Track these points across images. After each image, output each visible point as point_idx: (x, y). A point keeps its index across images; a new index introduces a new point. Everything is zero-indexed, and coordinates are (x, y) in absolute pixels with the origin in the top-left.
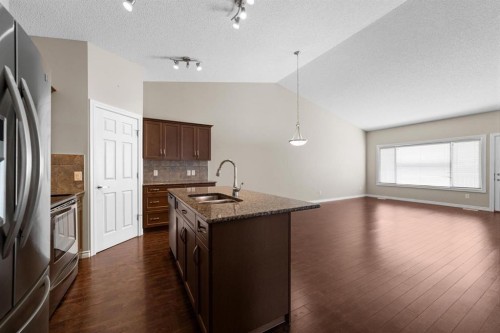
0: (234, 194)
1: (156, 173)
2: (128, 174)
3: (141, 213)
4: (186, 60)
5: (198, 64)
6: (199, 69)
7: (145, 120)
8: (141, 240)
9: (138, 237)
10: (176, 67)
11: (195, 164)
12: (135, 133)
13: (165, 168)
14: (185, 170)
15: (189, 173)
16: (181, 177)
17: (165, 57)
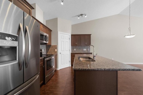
0: (94, 58)
1: (75, 50)
2: (67, 50)
3: (70, 60)
4: (82, 15)
5: (85, 15)
6: (86, 16)
7: (72, 35)
8: (71, 68)
9: (69, 67)
10: (79, 18)
11: (86, 47)
12: (69, 39)
13: (77, 48)
14: (83, 49)
15: (84, 50)
16: (82, 51)
17: (76, 16)
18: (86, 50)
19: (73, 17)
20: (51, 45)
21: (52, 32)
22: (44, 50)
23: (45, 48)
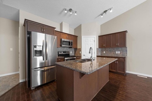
1: (104, 52)
6: (111, 11)
7: (99, 36)
10: (102, 17)
11: (120, 49)
13: (107, 51)
14: (115, 52)
15: (117, 52)
16: (113, 54)
17: (99, 16)
18: (119, 52)
19: (96, 18)
20: (77, 48)
21: (78, 37)
22: (72, 52)
23: (74, 50)
